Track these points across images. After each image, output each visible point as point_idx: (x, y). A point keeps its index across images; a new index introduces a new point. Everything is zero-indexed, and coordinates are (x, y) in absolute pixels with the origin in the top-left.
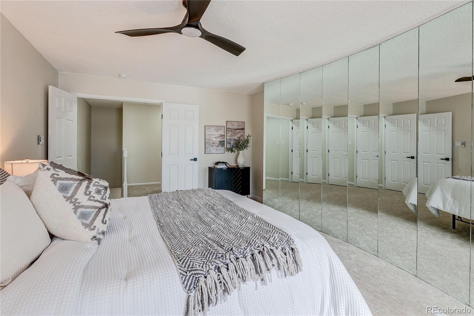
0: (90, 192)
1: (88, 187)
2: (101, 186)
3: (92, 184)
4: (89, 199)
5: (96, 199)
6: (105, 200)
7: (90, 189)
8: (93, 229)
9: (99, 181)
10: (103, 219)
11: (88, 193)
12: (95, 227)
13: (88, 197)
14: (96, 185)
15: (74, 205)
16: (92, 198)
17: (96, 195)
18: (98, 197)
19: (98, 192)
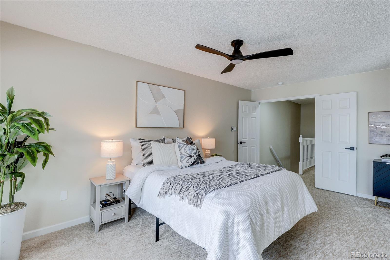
0: (186, 149)
1: (186, 147)
2: (191, 148)
3: (188, 146)
4: (185, 152)
5: (187, 152)
6: (191, 154)
7: (186, 148)
8: (182, 163)
9: (191, 146)
10: (187, 161)
11: (185, 149)
12: (183, 162)
13: (184, 151)
14: (189, 147)
15: (181, 153)
16: (186, 152)
17: (187, 151)
18: (188, 152)
19: (189, 150)
